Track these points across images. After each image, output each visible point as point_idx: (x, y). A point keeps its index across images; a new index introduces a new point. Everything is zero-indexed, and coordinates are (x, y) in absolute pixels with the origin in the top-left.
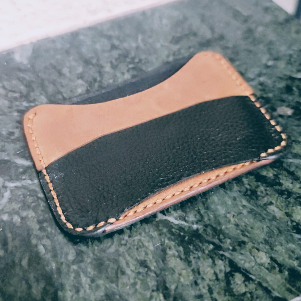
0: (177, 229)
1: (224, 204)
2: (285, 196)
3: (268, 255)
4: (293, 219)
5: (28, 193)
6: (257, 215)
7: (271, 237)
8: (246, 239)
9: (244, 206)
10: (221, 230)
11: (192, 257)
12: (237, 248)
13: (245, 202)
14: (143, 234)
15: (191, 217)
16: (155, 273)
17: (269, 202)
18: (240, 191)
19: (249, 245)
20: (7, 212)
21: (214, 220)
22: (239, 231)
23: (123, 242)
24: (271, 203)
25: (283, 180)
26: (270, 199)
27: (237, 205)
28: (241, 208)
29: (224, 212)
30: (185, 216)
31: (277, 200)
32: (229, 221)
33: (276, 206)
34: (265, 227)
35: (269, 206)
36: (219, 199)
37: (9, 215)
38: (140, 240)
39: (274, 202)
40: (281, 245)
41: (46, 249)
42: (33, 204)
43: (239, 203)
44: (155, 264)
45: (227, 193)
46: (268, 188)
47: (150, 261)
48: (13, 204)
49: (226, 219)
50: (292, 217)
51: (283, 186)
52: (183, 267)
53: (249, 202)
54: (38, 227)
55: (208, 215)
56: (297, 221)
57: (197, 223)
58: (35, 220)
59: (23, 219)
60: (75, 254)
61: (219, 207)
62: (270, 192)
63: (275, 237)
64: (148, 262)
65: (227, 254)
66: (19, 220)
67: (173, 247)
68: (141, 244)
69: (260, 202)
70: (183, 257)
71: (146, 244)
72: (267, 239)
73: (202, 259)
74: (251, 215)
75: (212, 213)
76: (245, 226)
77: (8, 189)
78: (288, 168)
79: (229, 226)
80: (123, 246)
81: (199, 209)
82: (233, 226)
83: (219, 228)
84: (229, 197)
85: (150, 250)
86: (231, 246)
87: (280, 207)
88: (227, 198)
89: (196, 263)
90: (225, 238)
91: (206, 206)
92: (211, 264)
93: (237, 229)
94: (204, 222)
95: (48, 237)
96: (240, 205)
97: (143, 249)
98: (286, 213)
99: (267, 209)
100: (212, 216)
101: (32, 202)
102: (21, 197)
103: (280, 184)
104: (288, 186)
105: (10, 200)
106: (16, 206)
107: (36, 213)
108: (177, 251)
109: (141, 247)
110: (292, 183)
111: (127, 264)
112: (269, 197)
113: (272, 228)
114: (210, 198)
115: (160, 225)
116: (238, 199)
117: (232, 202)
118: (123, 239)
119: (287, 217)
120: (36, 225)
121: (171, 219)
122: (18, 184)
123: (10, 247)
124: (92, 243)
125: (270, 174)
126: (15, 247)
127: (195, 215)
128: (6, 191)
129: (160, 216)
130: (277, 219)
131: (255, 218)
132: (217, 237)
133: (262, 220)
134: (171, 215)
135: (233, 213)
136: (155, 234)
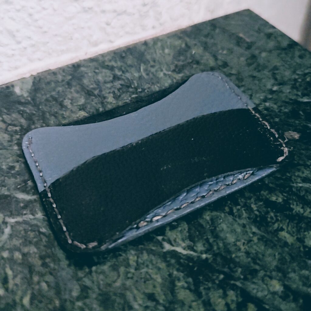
0: (186, 260)
1: (233, 231)
2: (296, 222)
3: (281, 283)
4: (305, 244)
5: (30, 229)
6: (268, 242)
7: (284, 264)
8: (257, 267)
9: (254, 233)
10: (231, 257)
11: (202, 288)
12: (249, 277)
13: (254, 229)
14: (150, 267)
15: (200, 247)
16: (164, 306)
17: (280, 228)
18: (249, 218)
19: (261, 273)
20: (8, 249)
21: (224, 249)
22: (250, 259)
23: (130, 275)
24: (282, 229)
25: (293, 205)
26: (281, 225)
27: (247, 232)
28: (251, 235)
29: (233, 240)
30: (194, 246)
31: (288, 225)
32: (240, 250)
33: (287, 232)
34: (277, 254)
35: (280, 232)
36: (228, 227)
37: (9, 253)
38: (147, 272)
39: (284, 227)
40: (295, 272)
41: (49, 286)
42: (35, 240)
43: (248, 230)
44: (163, 297)
45: (235, 221)
46: (278, 214)
47: (159, 294)
48: (14, 240)
49: (236, 247)
50: (304, 242)
51: (294, 211)
52: (193, 299)
53: (259, 229)
54: (40, 263)
55: (217, 244)
56: (309, 246)
57: (206, 253)
58: (37, 256)
59: (24, 255)
60: (80, 290)
61: (228, 235)
62: (280, 217)
63: (288, 263)
64: (157, 295)
65: (238, 284)
66: (20, 257)
67: (182, 279)
68: (148, 276)
69: (271, 228)
70: (192, 287)
71: (154, 276)
72: (280, 266)
73: (212, 290)
74: (261, 242)
75: (222, 242)
76: (256, 253)
77: (8, 225)
78: (298, 193)
79: (240, 254)
80: (130, 280)
81: (207, 238)
82: (243, 254)
83: (229, 257)
84: (238, 224)
85: (159, 283)
86: (242, 275)
87: (291, 232)
88: (236, 226)
89: (207, 294)
90: (235, 267)
91: (215, 234)
92: (221, 294)
93: (248, 257)
94: (214, 251)
95: (51, 274)
96: (250, 232)
97: (151, 282)
98: (298, 239)
99: (278, 235)
100: (221, 245)
101: (34, 238)
102: (23, 232)
103: (292, 210)
104: (299, 211)
105: (11, 236)
106: (17, 242)
107: (38, 248)
108: (186, 282)
109: (148, 280)
110: (303, 208)
111: (135, 298)
112: (279, 223)
113: (284, 255)
114: (219, 226)
115: (168, 256)
116: (247, 226)
117: (241, 229)
118: (130, 272)
119: (298, 243)
120: (38, 261)
121: (179, 249)
122: (19, 219)
123: (11, 285)
124: (98, 278)
125: (280, 200)
126: (16, 285)
127: (204, 245)
128: (7, 227)
129: (167, 247)
130: (289, 245)
131: (265, 246)
132: (227, 266)
133: (274, 246)
134: (178, 245)
135: (243, 241)
136: (163, 265)
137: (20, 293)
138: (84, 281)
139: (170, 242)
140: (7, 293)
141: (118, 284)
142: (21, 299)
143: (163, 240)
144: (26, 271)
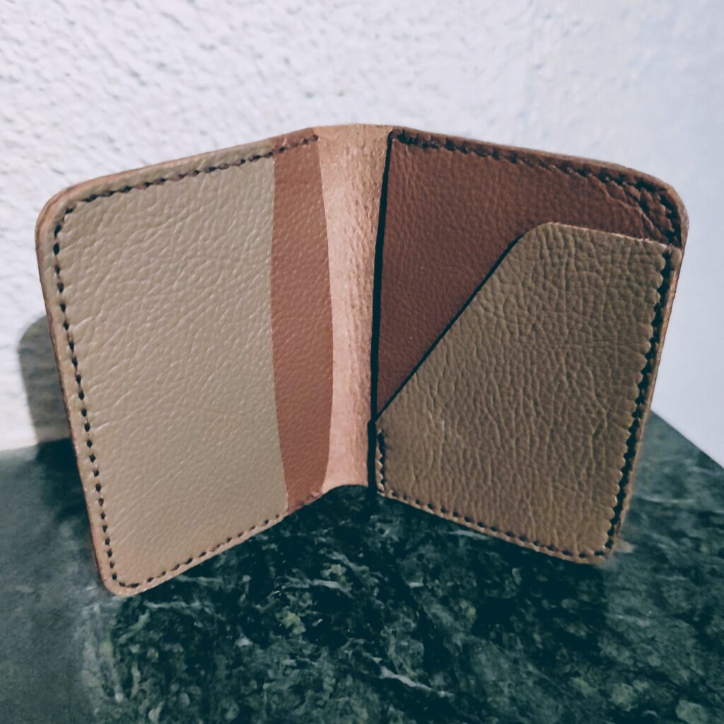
0: (412, 695)
1: (496, 667)
2: (602, 667)
4: (611, 700)
5: (179, 620)
6: (550, 689)
8: (524, 720)
9: (529, 673)
10: (485, 702)
13: (531, 668)
14: (354, 696)
15: (439, 680)
17: (573, 671)
18: (525, 652)
20: (139, 642)
21: (476, 689)
22: (515, 708)
23: (320, 703)
24: (577, 674)
25: (603, 643)
26: (576, 669)
27: (518, 670)
28: (525, 676)
29: (494, 678)
30: (428, 678)
31: (588, 671)
32: (502, 692)
33: (584, 680)
34: (560, 707)
35: (572, 678)
36: (488, 660)
37: (141, 647)
38: (348, 703)
39: (582, 672)
41: (192, 699)
42: (184, 636)
43: (522, 669)
45: (503, 652)
46: (575, 653)
48: (151, 632)
49: (495, 689)
50: (610, 697)
51: (602, 653)
53: (540, 669)
54: (185, 667)
55: (468, 681)
56: (617, 704)
57: (446, 689)
58: (182, 657)
59: (162, 654)
60: (238, 711)
61: (486, 670)
62: (577, 657)
66: (157, 655)
67: (400, 719)
68: (348, 708)
69: (558, 671)
71: (356, 709)
74: (538, 687)
75: (474, 678)
76: (528, 702)
77: (147, 611)
78: (614, 627)
79: (500, 699)
80: (319, 709)
81: (453, 670)
82: (507, 700)
83: (481, 700)
84: (507, 658)
85: (363, 719)
87: (592, 681)
88: (502, 660)
90: (490, 715)
91: (465, 667)
93: (512, 705)
94: (459, 689)
95: (198, 684)
96: (524, 672)
97: (351, 717)
98: (600, 691)
99: (569, 683)
100: (472, 682)
101: (183, 633)
102: (166, 623)
103: (599, 650)
104: (610, 653)
105: (148, 627)
106: (155, 635)
107: (186, 648)
109: (347, 714)
110: (617, 649)
112: (574, 665)
113: (572, 710)
114: (475, 656)
115: (385, 685)
116: (521, 662)
117: (510, 666)
118: (321, 699)
119: (600, 697)
120: (183, 664)
121: (404, 679)
122: (164, 605)
123: (135, 690)
124: (269, 699)
125: (583, 633)
126: (143, 691)
127: (445, 679)
128: (143, 614)
129: (386, 673)
130: (584, 698)
131: (545, 693)
132: (476, 712)
133: (557, 696)
134: (404, 673)
135: (509, 682)
136: (374, 697)
137: (146, 703)
138: (247, 701)
139: (391, 668)
140: (126, 700)
141: (300, 711)
142: (148, 710)
143: (382, 663)
144: (162, 676)
